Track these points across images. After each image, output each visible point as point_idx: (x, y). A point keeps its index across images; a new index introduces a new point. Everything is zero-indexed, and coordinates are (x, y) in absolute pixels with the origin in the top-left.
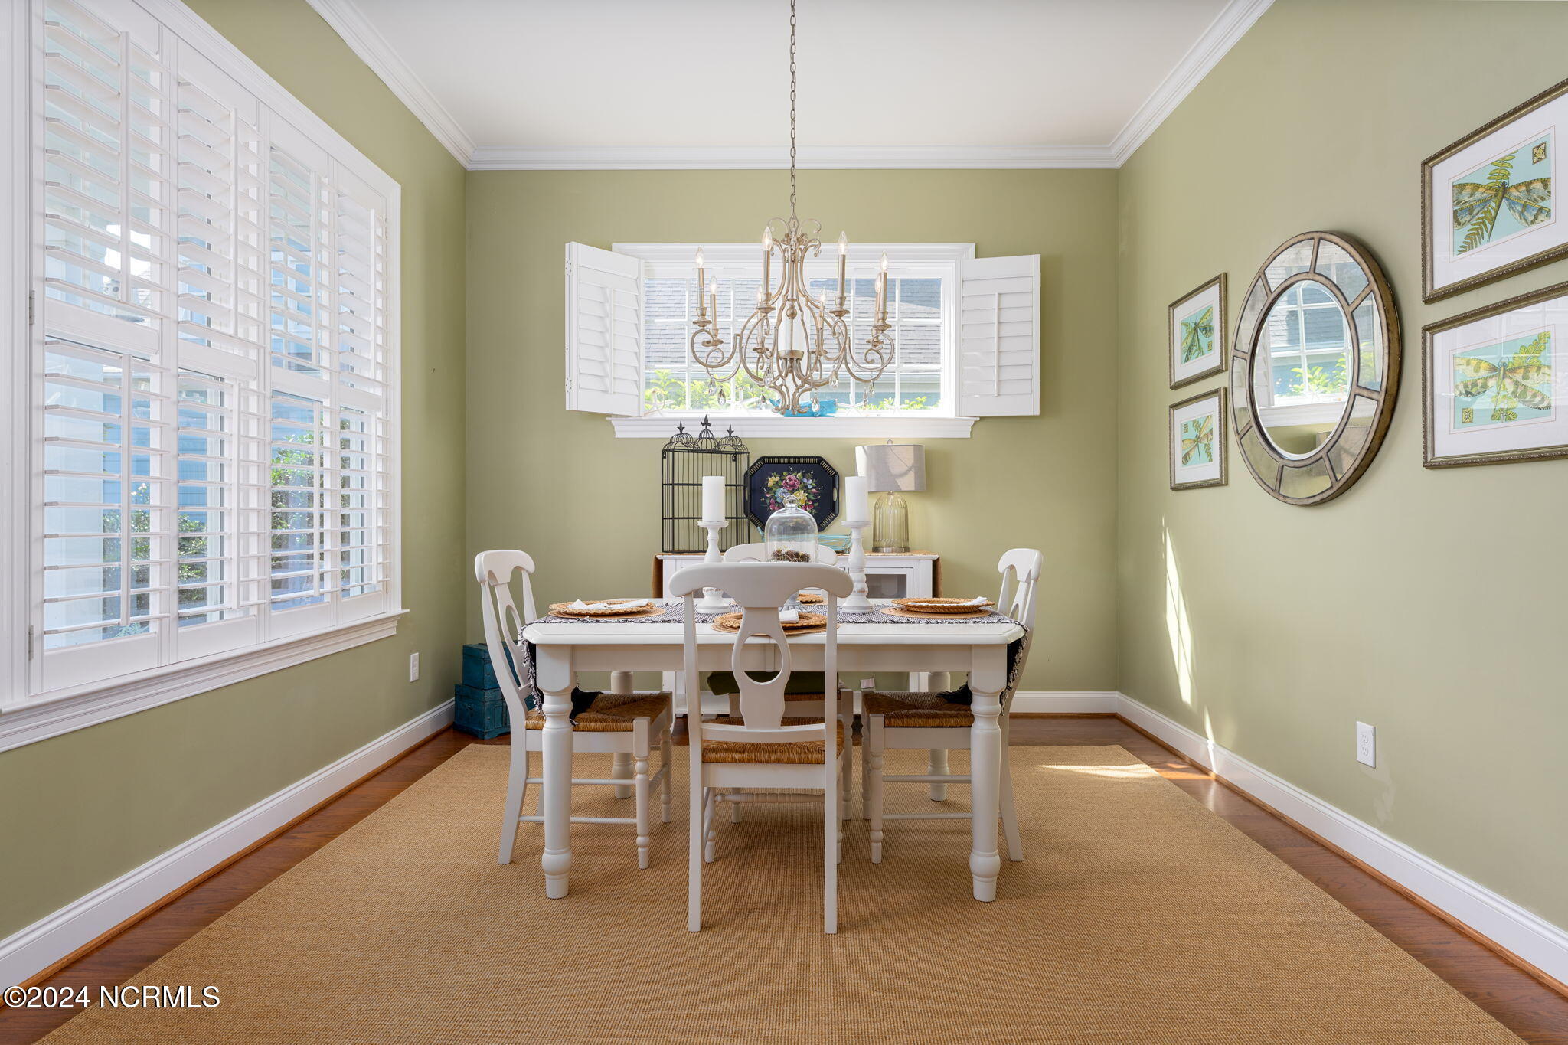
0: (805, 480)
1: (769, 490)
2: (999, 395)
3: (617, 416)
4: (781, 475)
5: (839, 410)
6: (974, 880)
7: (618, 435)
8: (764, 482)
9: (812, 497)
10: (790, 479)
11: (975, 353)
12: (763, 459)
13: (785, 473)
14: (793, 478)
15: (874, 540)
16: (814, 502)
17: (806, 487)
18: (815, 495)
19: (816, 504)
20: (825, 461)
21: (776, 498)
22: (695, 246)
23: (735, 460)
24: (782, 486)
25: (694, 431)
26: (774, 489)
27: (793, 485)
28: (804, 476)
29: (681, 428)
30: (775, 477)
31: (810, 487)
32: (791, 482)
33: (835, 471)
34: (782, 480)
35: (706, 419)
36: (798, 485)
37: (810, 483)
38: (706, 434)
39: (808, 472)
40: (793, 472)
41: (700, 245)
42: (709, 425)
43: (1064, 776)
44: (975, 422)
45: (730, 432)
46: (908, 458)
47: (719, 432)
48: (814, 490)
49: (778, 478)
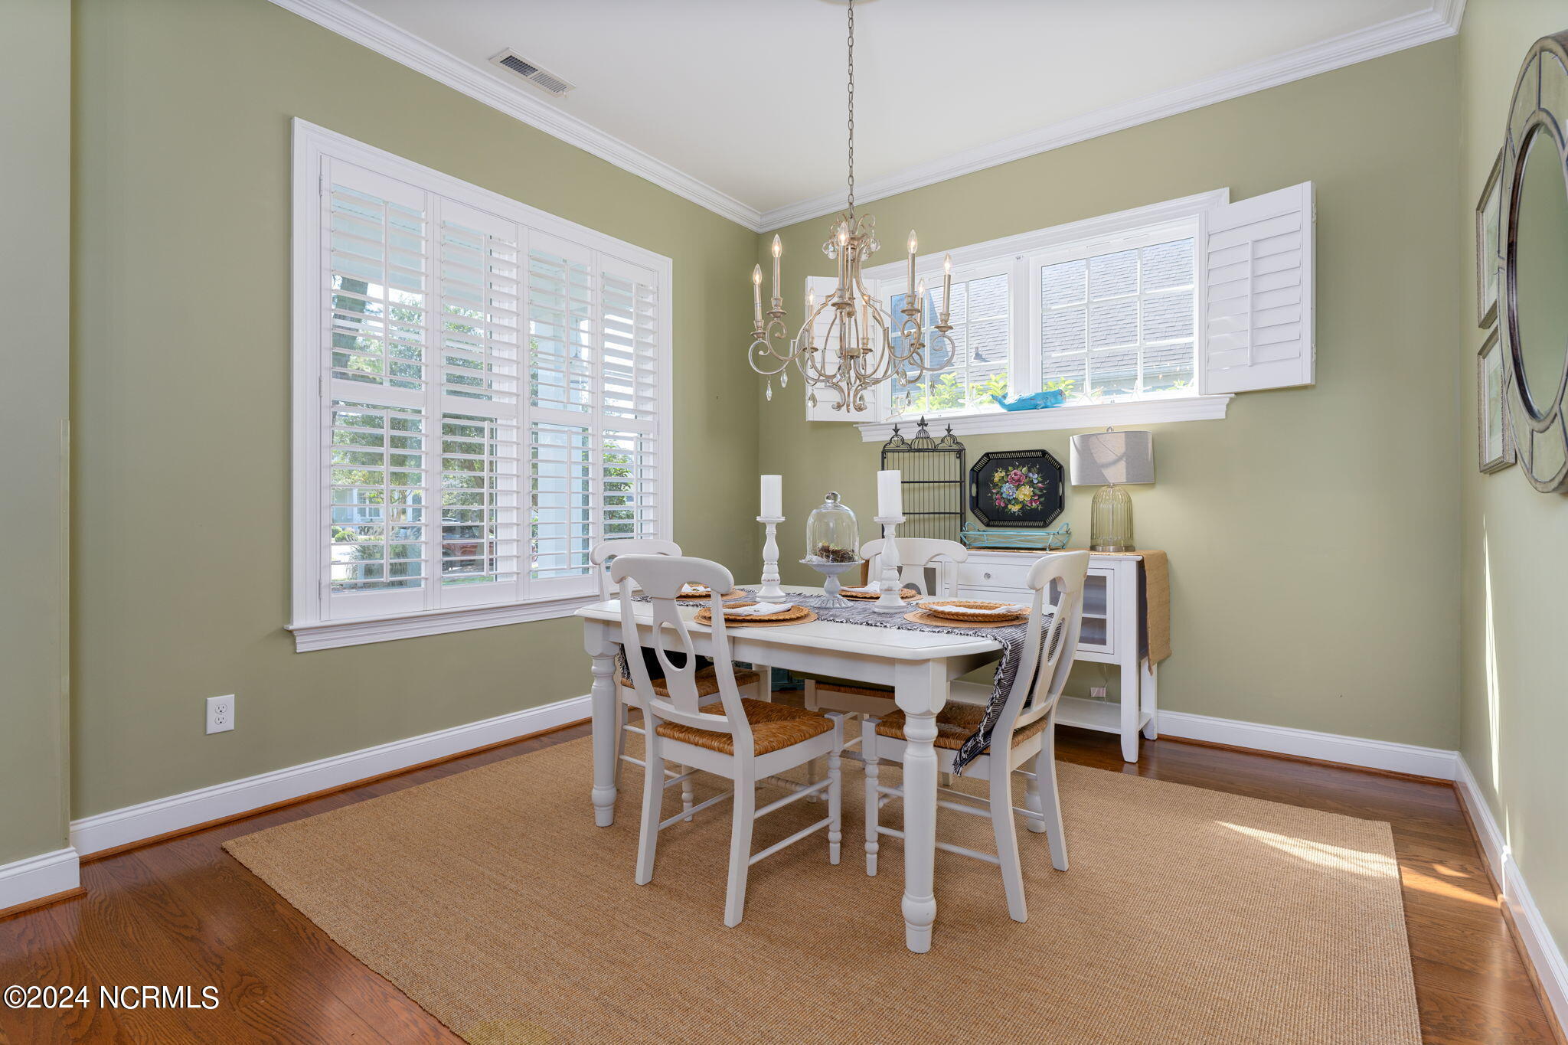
0: (1031, 475)
1: (995, 485)
2: (1253, 364)
3: (863, 423)
4: (1007, 471)
5: (1067, 400)
6: (907, 928)
7: (865, 440)
8: (990, 478)
9: (1037, 492)
10: (1015, 474)
11: (1224, 318)
12: (987, 455)
13: (1010, 468)
14: (1019, 473)
15: (1092, 538)
16: (1040, 497)
17: (1032, 481)
18: (1041, 490)
19: (1042, 499)
20: (1049, 454)
21: (1002, 494)
22: (942, 254)
23: (960, 457)
24: (1008, 482)
25: (909, 434)
26: (1000, 485)
27: (1019, 480)
28: (1029, 471)
29: (896, 430)
30: (1001, 472)
31: (1035, 482)
32: (1016, 478)
33: (1059, 464)
34: (1008, 475)
35: (923, 419)
36: (1024, 480)
37: (1035, 477)
38: (923, 435)
39: (1034, 466)
40: (1018, 467)
41: (948, 252)
42: (926, 425)
43: (1243, 841)
44: (1231, 399)
45: (949, 430)
46: (1118, 446)
47: (936, 433)
48: (1040, 485)
49: (1004, 474)
